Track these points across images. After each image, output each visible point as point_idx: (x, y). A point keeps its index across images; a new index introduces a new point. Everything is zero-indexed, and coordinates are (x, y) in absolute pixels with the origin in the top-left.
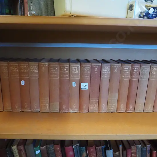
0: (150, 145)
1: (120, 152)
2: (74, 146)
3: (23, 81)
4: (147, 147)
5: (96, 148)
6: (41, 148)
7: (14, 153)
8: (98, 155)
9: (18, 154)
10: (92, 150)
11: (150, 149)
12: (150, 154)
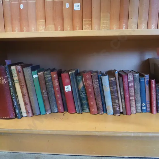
0: (148, 75)
1: (116, 78)
2: (70, 73)
3: (22, 5)
4: (146, 78)
5: (92, 74)
6: (38, 73)
7: (13, 73)
8: (94, 83)
9: (16, 75)
10: (88, 76)
11: (148, 79)
12: (149, 85)
